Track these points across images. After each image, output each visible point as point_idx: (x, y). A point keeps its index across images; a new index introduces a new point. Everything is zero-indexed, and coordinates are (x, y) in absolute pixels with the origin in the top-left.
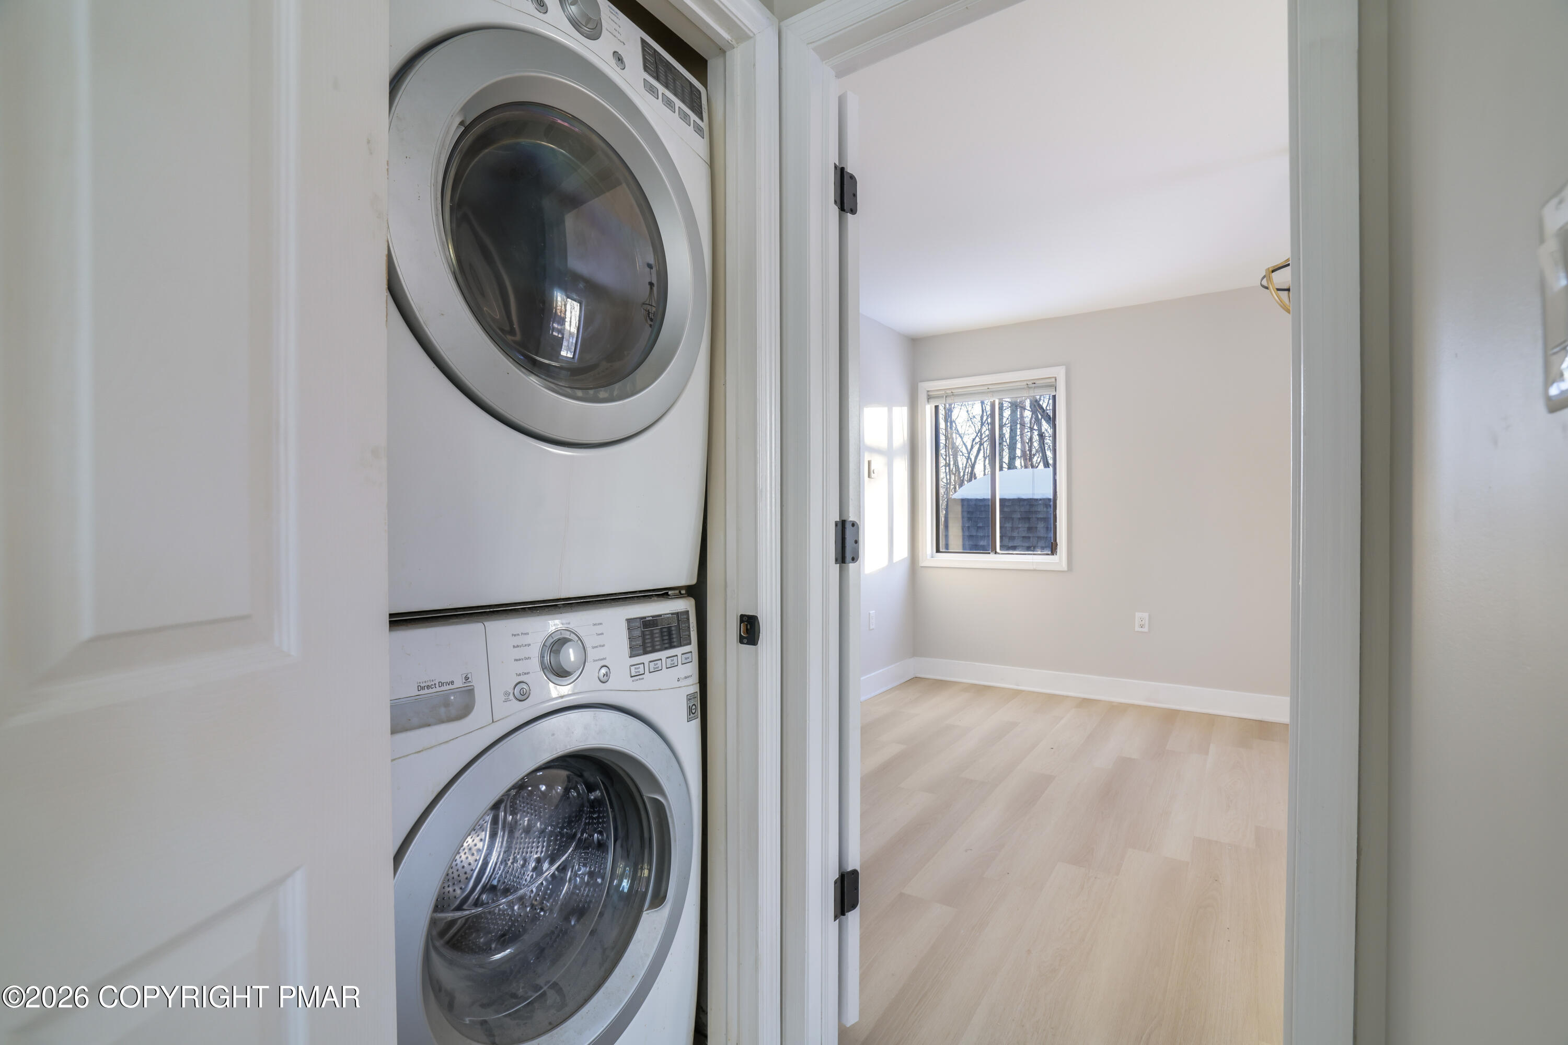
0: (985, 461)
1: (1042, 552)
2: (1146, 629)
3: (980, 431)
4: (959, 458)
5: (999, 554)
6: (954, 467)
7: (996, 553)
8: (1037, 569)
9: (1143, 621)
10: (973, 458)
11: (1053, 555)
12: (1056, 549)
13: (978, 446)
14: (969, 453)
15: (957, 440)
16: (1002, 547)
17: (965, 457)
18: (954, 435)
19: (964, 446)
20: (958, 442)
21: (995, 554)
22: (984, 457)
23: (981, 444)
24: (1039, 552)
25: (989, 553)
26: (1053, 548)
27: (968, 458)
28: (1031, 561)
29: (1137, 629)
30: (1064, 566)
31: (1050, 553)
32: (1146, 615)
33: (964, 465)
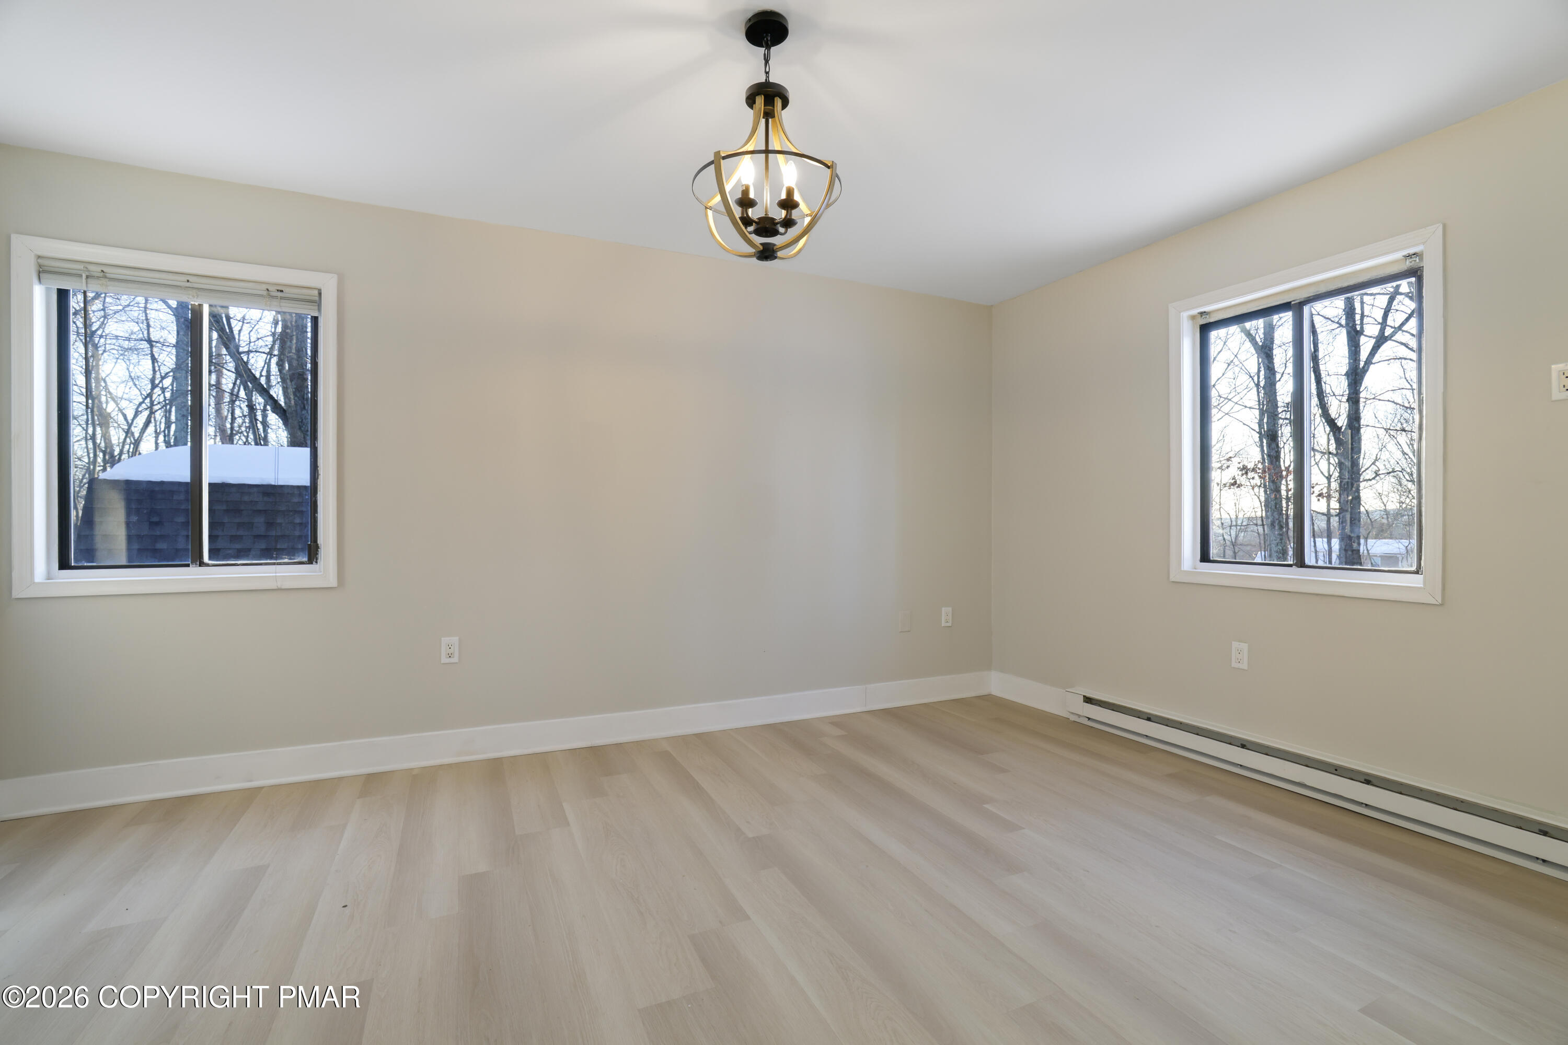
0: (157, 438)
1: (290, 559)
2: (455, 659)
3: (150, 395)
4: (112, 431)
5: (208, 565)
6: (103, 441)
7: (202, 564)
8: (283, 587)
9: (452, 648)
10: (136, 431)
11: (312, 563)
12: (317, 554)
13: (146, 413)
14: (130, 425)
15: (109, 405)
16: (214, 553)
17: (123, 429)
18: (103, 399)
19: (120, 414)
20: (111, 407)
21: (200, 566)
22: (156, 431)
23: (152, 413)
24: (286, 560)
25: (188, 566)
26: (313, 554)
27: (128, 432)
28: (274, 575)
29: (444, 660)
30: (332, 581)
31: (305, 559)
32: (455, 640)
33: (121, 441)
